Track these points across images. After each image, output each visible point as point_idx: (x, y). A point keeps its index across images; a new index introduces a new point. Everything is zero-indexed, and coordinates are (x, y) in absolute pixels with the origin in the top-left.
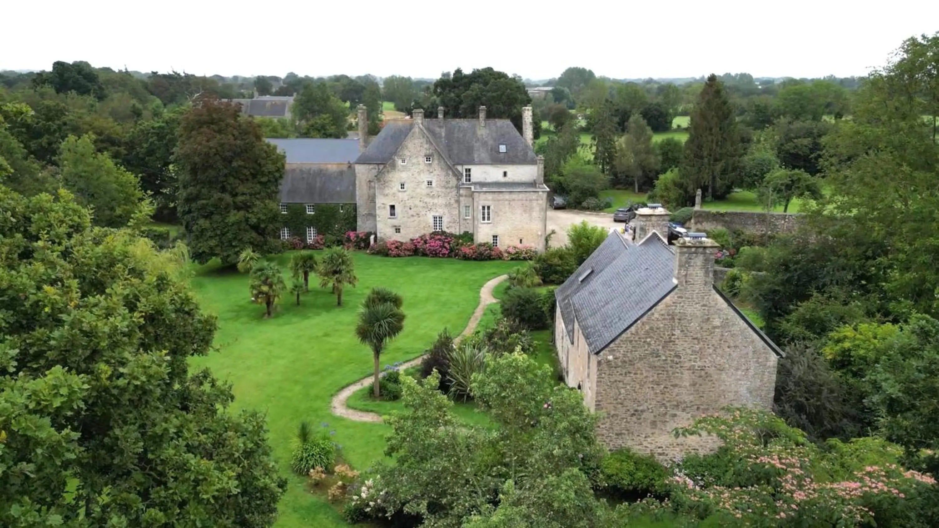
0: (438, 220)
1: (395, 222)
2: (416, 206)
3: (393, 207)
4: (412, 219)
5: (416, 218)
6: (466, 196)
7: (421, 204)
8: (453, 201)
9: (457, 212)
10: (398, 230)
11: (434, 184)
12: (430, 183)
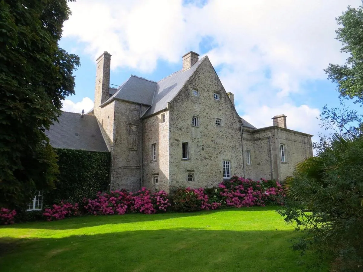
0: (226, 164)
1: (188, 165)
2: (208, 147)
3: (185, 145)
4: (205, 162)
5: (208, 161)
6: (247, 140)
7: (214, 145)
8: (237, 145)
9: (241, 157)
10: (191, 177)
11: (222, 124)
12: (218, 123)
